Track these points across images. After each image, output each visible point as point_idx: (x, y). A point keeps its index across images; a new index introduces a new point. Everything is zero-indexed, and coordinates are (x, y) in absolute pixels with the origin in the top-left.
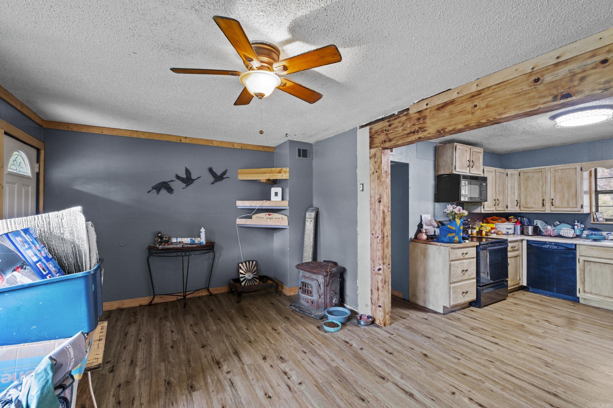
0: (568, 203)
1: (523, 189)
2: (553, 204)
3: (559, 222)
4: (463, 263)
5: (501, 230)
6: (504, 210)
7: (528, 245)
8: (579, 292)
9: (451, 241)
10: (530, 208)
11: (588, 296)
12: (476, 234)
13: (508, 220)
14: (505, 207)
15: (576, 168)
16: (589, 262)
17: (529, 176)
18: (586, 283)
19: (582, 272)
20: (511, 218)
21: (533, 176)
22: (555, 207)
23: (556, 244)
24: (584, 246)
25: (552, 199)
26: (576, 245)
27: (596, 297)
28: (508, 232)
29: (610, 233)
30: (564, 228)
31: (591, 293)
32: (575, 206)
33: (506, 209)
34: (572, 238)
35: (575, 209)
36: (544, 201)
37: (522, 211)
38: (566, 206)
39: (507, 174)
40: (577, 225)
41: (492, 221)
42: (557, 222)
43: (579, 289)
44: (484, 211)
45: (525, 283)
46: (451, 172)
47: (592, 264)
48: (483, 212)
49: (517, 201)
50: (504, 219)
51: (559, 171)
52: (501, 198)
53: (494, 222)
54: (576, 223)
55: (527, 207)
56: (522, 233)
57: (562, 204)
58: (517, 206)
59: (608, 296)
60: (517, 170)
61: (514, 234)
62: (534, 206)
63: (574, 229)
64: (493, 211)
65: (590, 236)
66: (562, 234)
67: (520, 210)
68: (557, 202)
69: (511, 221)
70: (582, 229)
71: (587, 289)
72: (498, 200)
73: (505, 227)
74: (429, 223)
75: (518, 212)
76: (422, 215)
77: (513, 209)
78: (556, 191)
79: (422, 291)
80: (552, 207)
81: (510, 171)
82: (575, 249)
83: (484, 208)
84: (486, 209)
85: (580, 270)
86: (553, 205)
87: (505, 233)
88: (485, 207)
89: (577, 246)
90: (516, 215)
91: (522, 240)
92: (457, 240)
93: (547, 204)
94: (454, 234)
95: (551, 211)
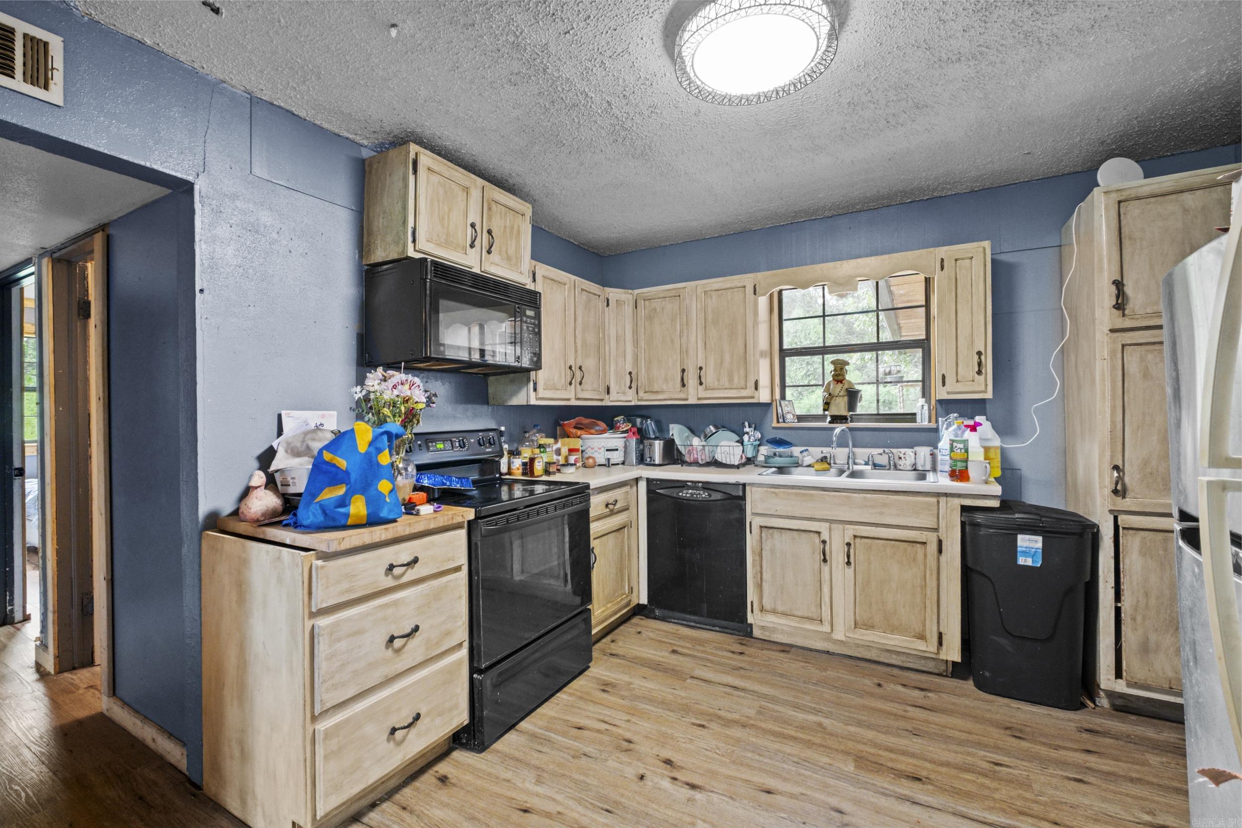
0: (731, 380)
1: (642, 344)
2: (703, 380)
3: (716, 427)
4: (395, 603)
5: (595, 455)
6: (602, 400)
7: (650, 492)
8: (752, 612)
9: (334, 519)
10: (657, 392)
11: (770, 620)
12: (520, 471)
13: (612, 426)
14: (602, 389)
15: (745, 287)
16: (771, 531)
17: (655, 309)
18: (764, 584)
19: (757, 558)
20: (619, 421)
21: (663, 308)
22: (706, 389)
23: (707, 486)
24: (760, 489)
25: (701, 368)
26: (744, 485)
27: (783, 621)
28: (609, 459)
29: (806, 450)
30: (723, 443)
31: (774, 612)
32: (743, 383)
33: (607, 396)
34: (738, 467)
35: (744, 393)
36: (685, 374)
37: (642, 400)
38: (727, 385)
39: (608, 300)
40: (747, 433)
41: (574, 431)
42: (712, 428)
43: (752, 602)
44: (537, 399)
45: (644, 600)
46: (403, 252)
47: (776, 534)
48: (533, 402)
49: (630, 373)
50: (603, 425)
51: (714, 293)
52: (590, 364)
53: (579, 432)
54: (747, 429)
55: (650, 389)
56: (641, 460)
57: (719, 381)
58: (630, 387)
59: (806, 615)
60: (630, 291)
61: (623, 463)
62: (664, 387)
63: (741, 442)
64: (568, 400)
65: (771, 460)
66: (719, 457)
67: (638, 400)
68: (710, 377)
69: (618, 428)
70: (758, 443)
71: (767, 603)
72: (580, 368)
73: (603, 444)
74: (299, 445)
75: (633, 404)
76: (283, 413)
77: (621, 397)
78: (708, 346)
79: (236, 752)
80: (700, 388)
81: (614, 293)
82: (743, 498)
83: (535, 390)
84: (541, 393)
85: (753, 552)
86: (701, 384)
87: (603, 461)
88: (540, 387)
89: (748, 488)
90: (630, 412)
91: (637, 480)
92: (357, 516)
93: (690, 381)
94: (341, 491)
95: (699, 399)
